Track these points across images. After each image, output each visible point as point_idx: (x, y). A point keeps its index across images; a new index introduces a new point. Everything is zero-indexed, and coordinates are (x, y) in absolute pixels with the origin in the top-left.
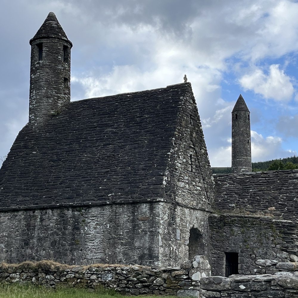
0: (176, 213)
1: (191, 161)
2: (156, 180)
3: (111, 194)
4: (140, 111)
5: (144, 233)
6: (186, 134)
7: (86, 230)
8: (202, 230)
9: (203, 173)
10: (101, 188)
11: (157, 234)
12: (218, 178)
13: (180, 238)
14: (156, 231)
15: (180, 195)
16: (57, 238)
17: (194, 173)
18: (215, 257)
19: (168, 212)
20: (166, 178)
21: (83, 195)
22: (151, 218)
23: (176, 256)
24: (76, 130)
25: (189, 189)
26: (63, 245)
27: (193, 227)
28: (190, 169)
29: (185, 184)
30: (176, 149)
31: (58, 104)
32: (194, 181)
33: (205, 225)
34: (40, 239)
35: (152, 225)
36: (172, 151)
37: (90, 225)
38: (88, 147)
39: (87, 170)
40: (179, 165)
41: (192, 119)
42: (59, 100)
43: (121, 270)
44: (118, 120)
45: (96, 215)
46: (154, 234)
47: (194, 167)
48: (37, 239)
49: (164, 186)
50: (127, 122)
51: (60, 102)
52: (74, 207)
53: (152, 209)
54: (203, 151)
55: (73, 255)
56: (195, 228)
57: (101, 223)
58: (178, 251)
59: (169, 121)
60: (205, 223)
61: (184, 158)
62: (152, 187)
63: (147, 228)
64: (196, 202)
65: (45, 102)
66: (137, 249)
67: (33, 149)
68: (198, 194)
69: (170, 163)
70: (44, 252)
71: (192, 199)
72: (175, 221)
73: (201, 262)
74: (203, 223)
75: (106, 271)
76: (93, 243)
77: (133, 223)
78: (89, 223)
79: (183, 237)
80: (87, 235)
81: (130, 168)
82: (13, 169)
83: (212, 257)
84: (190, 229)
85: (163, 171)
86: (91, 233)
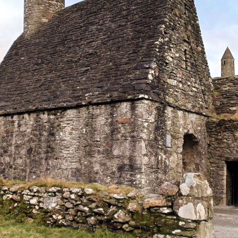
0: (166, 115)
1: (186, 58)
2: (140, 73)
3: (88, 94)
4: (128, 4)
5: (124, 138)
6: (179, 24)
7: (61, 136)
8: (199, 137)
9: (199, 73)
10: (78, 87)
11: (139, 139)
12: (216, 81)
13: (172, 145)
14: (138, 136)
15: (172, 94)
16: (33, 145)
17: (189, 71)
18: (214, 167)
19: (155, 112)
20: (153, 72)
21: (60, 97)
22: (132, 120)
23: (166, 166)
24: (63, 33)
25: (183, 89)
26: (39, 153)
27: (187, 132)
28: (184, 66)
29: (178, 83)
30: (167, 39)
31: (50, 11)
32: (189, 81)
33: (202, 131)
34: (17, 147)
35: (134, 129)
36: (162, 41)
37: (65, 130)
38: (72, 47)
39: (67, 70)
40: (171, 59)
41: (187, 9)
42: (51, 6)
43: (69, 193)
44: (104, 17)
45: (71, 118)
46: (135, 140)
47: (189, 64)
48: (15, 146)
49: (150, 81)
50: (113, 17)
51: (52, 9)
52: (49, 110)
53: (133, 108)
54: (199, 48)
55: (48, 164)
56: (190, 133)
57: (76, 127)
58: (169, 161)
59: (159, 8)
60: (202, 128)
61: (177, 52)
62: (134, 83)
63: (127, 132)
64: (192, 105)
65: (36, 9)
66: (116, 158)
67: (22, 55)
68: (194, 96)
69: (158, 54)
70: (21, 160)
71: (187, 101)
72: (164, 125)
73: (194, 185)
74: (199, 128)
75: (50, 192)
76: (69, 151)
77: (111, 127)
78: (64, 128)
79: (175, 144)
80: (62, 142)
81: (111, 63)
82: (2, 76)
83: (211, 166)
84: (183, 134)
85: (148, 63)
86: (67, 139)
